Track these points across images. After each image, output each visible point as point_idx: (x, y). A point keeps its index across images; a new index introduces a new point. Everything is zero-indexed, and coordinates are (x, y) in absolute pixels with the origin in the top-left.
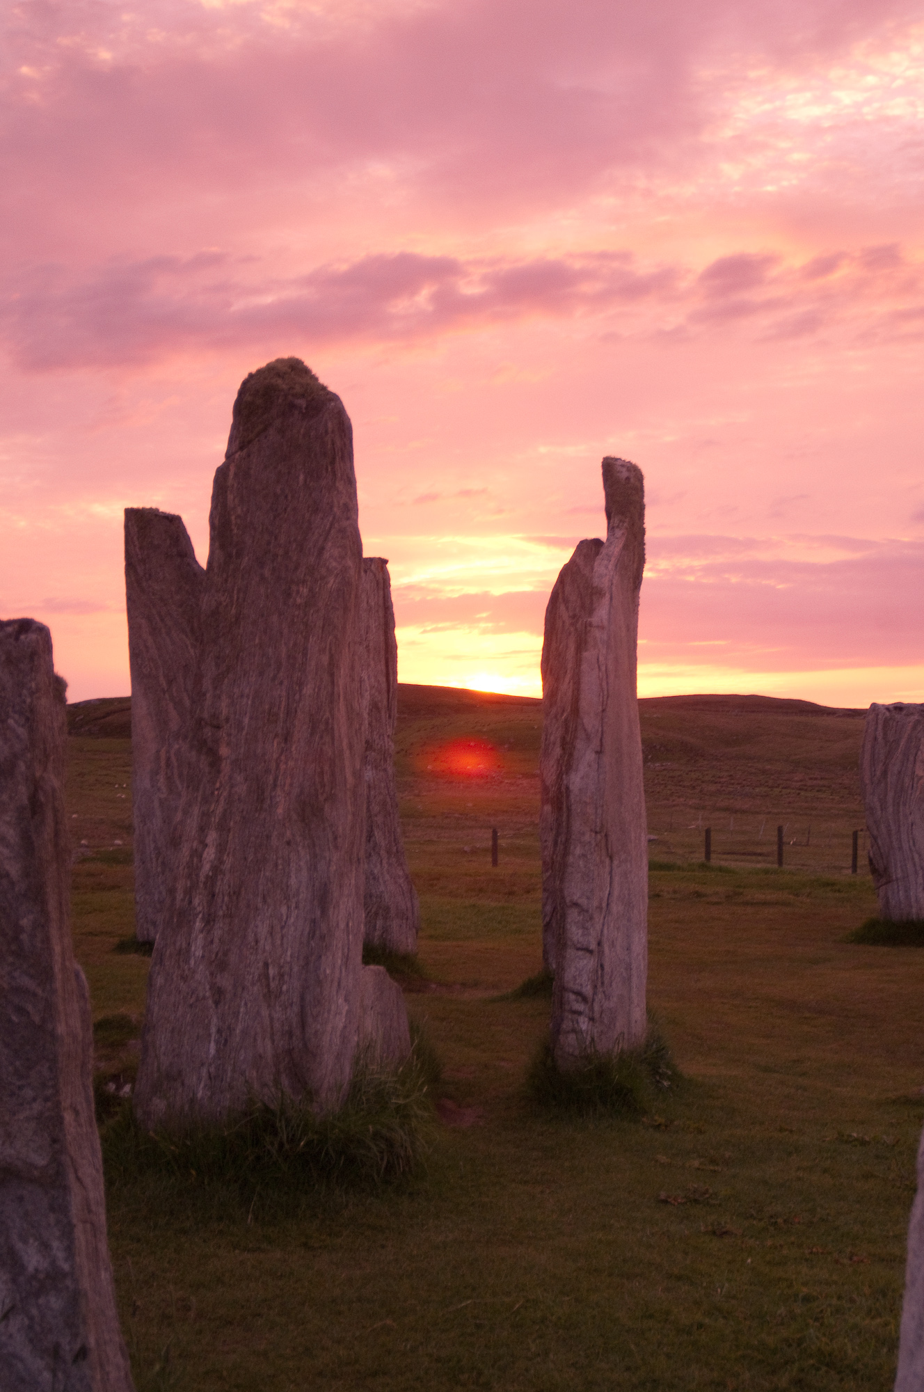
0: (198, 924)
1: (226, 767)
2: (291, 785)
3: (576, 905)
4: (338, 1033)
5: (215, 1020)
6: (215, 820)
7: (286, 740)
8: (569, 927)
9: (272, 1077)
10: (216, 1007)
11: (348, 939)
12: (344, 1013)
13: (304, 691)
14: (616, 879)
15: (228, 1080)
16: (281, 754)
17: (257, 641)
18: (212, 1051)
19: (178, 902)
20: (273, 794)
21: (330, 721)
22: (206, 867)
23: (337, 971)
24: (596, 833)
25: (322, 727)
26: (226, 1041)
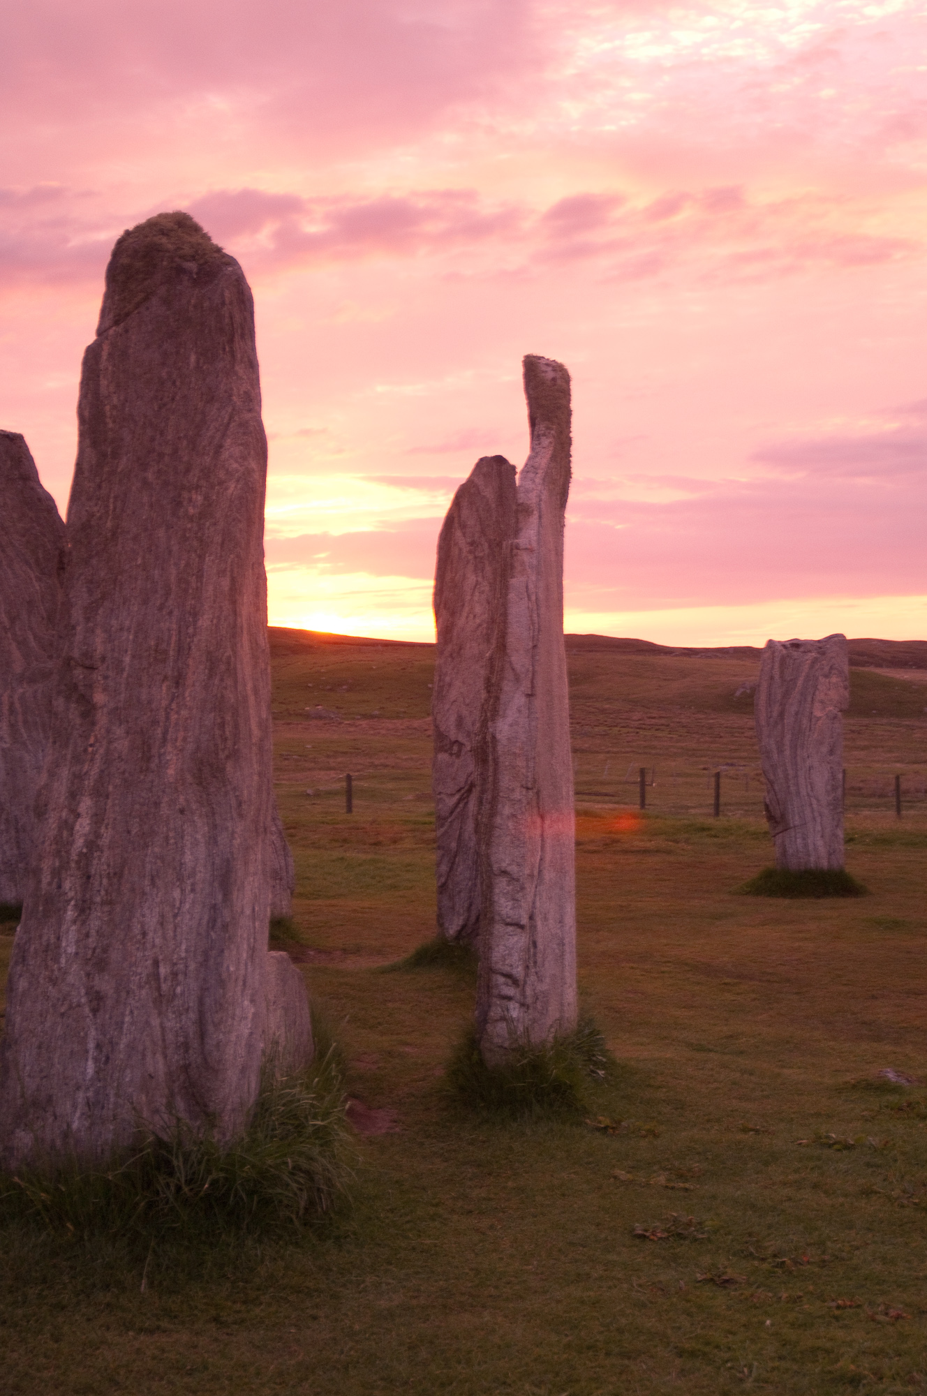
0: (70, 914)
1: (102, 719)
2: (185, 739)
3: (504, 873)
4: (244, 1042)
5: (93, 1033)
6: (89, 783)
7: (177, 684)
8: (496, 898)
9: (164, 1101)
10: (94, 1015)
11: (255, 928)
12: (250, 1016)
13: (200, 623)
14: (549, 842)
15: (111, 1106)
16: (172, 700)
17: (139, 561)
18: (90, 1068)
19: (44, 885)
20: (163, 750)
21: (233, 659)
22: (80, 842)
23: (242, 967)
24: (528, 789)
25: (223, 667)
26: (108, 1058)
